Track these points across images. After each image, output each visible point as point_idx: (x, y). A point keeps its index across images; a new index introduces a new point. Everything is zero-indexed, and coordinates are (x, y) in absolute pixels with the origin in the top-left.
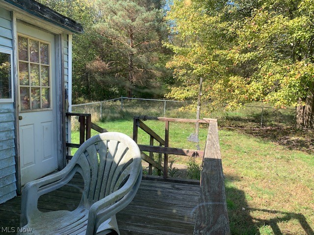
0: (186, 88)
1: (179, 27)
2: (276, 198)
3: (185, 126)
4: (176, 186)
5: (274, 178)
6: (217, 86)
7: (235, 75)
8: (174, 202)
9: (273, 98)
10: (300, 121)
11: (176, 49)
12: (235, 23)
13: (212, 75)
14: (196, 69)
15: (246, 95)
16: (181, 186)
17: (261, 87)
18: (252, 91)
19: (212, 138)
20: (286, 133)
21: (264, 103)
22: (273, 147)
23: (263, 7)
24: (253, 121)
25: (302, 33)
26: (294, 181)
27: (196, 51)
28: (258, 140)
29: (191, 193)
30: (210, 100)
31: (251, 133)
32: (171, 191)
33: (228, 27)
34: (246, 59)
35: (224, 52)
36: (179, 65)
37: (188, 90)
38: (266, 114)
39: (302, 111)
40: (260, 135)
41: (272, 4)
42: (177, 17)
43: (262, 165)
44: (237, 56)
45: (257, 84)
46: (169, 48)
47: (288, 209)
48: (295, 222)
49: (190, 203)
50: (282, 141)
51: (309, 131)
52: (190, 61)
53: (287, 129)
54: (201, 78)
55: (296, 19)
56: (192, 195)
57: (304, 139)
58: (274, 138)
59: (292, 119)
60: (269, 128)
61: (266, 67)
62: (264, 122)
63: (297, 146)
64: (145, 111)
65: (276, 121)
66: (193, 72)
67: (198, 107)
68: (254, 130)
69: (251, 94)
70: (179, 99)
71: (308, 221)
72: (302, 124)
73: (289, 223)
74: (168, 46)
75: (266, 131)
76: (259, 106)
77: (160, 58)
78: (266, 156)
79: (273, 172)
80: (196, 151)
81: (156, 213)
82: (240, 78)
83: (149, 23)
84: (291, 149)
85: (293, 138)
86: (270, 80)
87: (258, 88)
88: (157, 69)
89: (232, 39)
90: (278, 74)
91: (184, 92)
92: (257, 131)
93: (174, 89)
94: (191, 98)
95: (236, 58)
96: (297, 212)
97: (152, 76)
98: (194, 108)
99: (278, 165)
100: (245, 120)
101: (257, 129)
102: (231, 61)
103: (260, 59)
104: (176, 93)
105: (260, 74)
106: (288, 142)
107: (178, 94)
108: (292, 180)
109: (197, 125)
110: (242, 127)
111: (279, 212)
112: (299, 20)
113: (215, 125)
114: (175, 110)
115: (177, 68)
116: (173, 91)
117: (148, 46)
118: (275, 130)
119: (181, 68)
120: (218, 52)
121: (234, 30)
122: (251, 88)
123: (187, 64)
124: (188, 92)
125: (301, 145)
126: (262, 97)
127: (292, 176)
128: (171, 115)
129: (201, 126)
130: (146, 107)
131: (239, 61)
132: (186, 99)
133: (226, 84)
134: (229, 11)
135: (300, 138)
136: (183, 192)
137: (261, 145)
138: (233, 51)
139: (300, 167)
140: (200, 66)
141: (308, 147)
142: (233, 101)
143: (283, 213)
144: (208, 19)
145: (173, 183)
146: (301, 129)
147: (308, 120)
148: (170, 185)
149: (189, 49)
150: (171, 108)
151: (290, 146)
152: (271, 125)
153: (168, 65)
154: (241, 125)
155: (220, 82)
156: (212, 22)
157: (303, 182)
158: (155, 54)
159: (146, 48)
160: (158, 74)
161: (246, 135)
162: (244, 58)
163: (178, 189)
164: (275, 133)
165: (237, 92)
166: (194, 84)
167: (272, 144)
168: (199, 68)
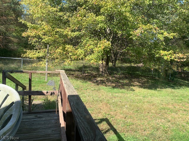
0: (38, 51)
1: (31, 11)
2: (94, 112)
3: (38, 75)
4: (38, 116)
5: (92, 101)
6: (59, 50)
7: (69, 44)
8: (39, 127)
9: (89, 58)
10: (101, 70)
11: (29, 24)
12: (68, 14)
13: (55, 44)
14: (44, 39)
15: (76, 56)
16: (41, 115)
17: (83, 52)
18: (79, 54)
19: (66, 82)
20: (95, 77)
21: (85, 61)
22: (90, 84)
23: (83, 7)
24: (78, 71)
25: (103, 25)
26: (101, 101)
27: (44, 28)
28: (82, 81)
29: (49, 118)
30: (54, 59)
31: (78, 78)
32: (35, 119)
33: (63, 15)
34: (75, 36)
35: (62, 30)
36: (32, 35)
37: (39, 52)
38: (85, 67)
39: (102, 65)
40: (83, 79)
41: (88, 6)
42: (29, 4)
43: (85, 95)
44: (70, 33)
45: (81, 50)
46: (24, 24)
47: (100, 117)
48: (105, 123)
49: (50, 125)
50: (94, 80)
51: (105, 75)
52: (40, 33)
53: (96, 74)
54: (48, 45)
55: (99, 17)
56: (50, 120)
57: (103, 79)
58: (90, 80)
59: (97, 69)
60: (87, 74)
61: (85, 41)
62: (84, 71)
63: (101, 83)
64: (6, 66)
65: (90, 70)
66: (43, 41)
67: (47, 63)
68: (79, 76)
69: (79, 56)
70: (33, 58)
71: (110, 121)
72: (102, 72)
73: (102, 124)
74: (23, 22)
75: (86, 76)
76: (81, 62)
77: (16, 30)
78: (87, 90)
79: (91, 98)
80: (52, 91)
81: (26, 137)
82: (72, 46)
83: (7, 4)
84: (98, 85)
85: (99, 79)
86: (88, 48)
87: (81, 53)
88: (14, 37)
89: (66, 23)
90: (92, 46)
91: (36, 53)
92: (81, 77)
93: (28, 51)
94: (42, 57)
95: (69, 34)
96: (105, 118)
97: (10, 41)
98: (44, 64)
99: (93, 94)
100: (74, 70)
101: (81, 75)
102: (66, 36)
103: (82, 36)
104: (30, 54)
105: (82, 45)
106: (96, 81)
107: (32, 55)
108: (100, 101)
109: (46, 74)
110: (72, 74)
111: (97, 119)
112: (101, 17)
113: (64, 74)
114: (30, 65)
115: (31, 37)
116: (28, 53)
117: (6, 20)
118: (90, 76)
119: (34, 37)
120: (58, 30)
121: (67, 17)
122: (78, 53)
123: (38, 35)
124: (39, 54)
125: (102, 82)
126: (84, 58)
127: (100, 99)
128: (27, 68)
129: (48, 75)
130: (6, 64)
131: (71, 36)
132: (37, 58)
133: (64, 49)
134: (64, 6)
135: (102, 79)
136: (44, 119)
137: (84, 84)
138: (67, 30)
139: (103, 93)
140: (47, 37)
141: (105, 83)
142: (68, 60)
143: (98, 119)
144: (52, 9)
145: (35, 114)
146: (101, 74)
147: (104, 69)
148: (34, 116)
149: (39, 26)
150: (27, 64)
151: (98, 83)
152: (88, 73)
153: (24, 34)
154: (72, 73)
155: (60, 48)
156: (53, 11)
157: (105, 101)
158: (12, 26)
159: (5, 22)
160: (15, 40)
161: (75, 79)
162: (74, 35)
163: (40, 117)
164: (90, 77)
165: (70, 54)
166: (43, 49)
167: (89, 83)
168: (46, 39)
